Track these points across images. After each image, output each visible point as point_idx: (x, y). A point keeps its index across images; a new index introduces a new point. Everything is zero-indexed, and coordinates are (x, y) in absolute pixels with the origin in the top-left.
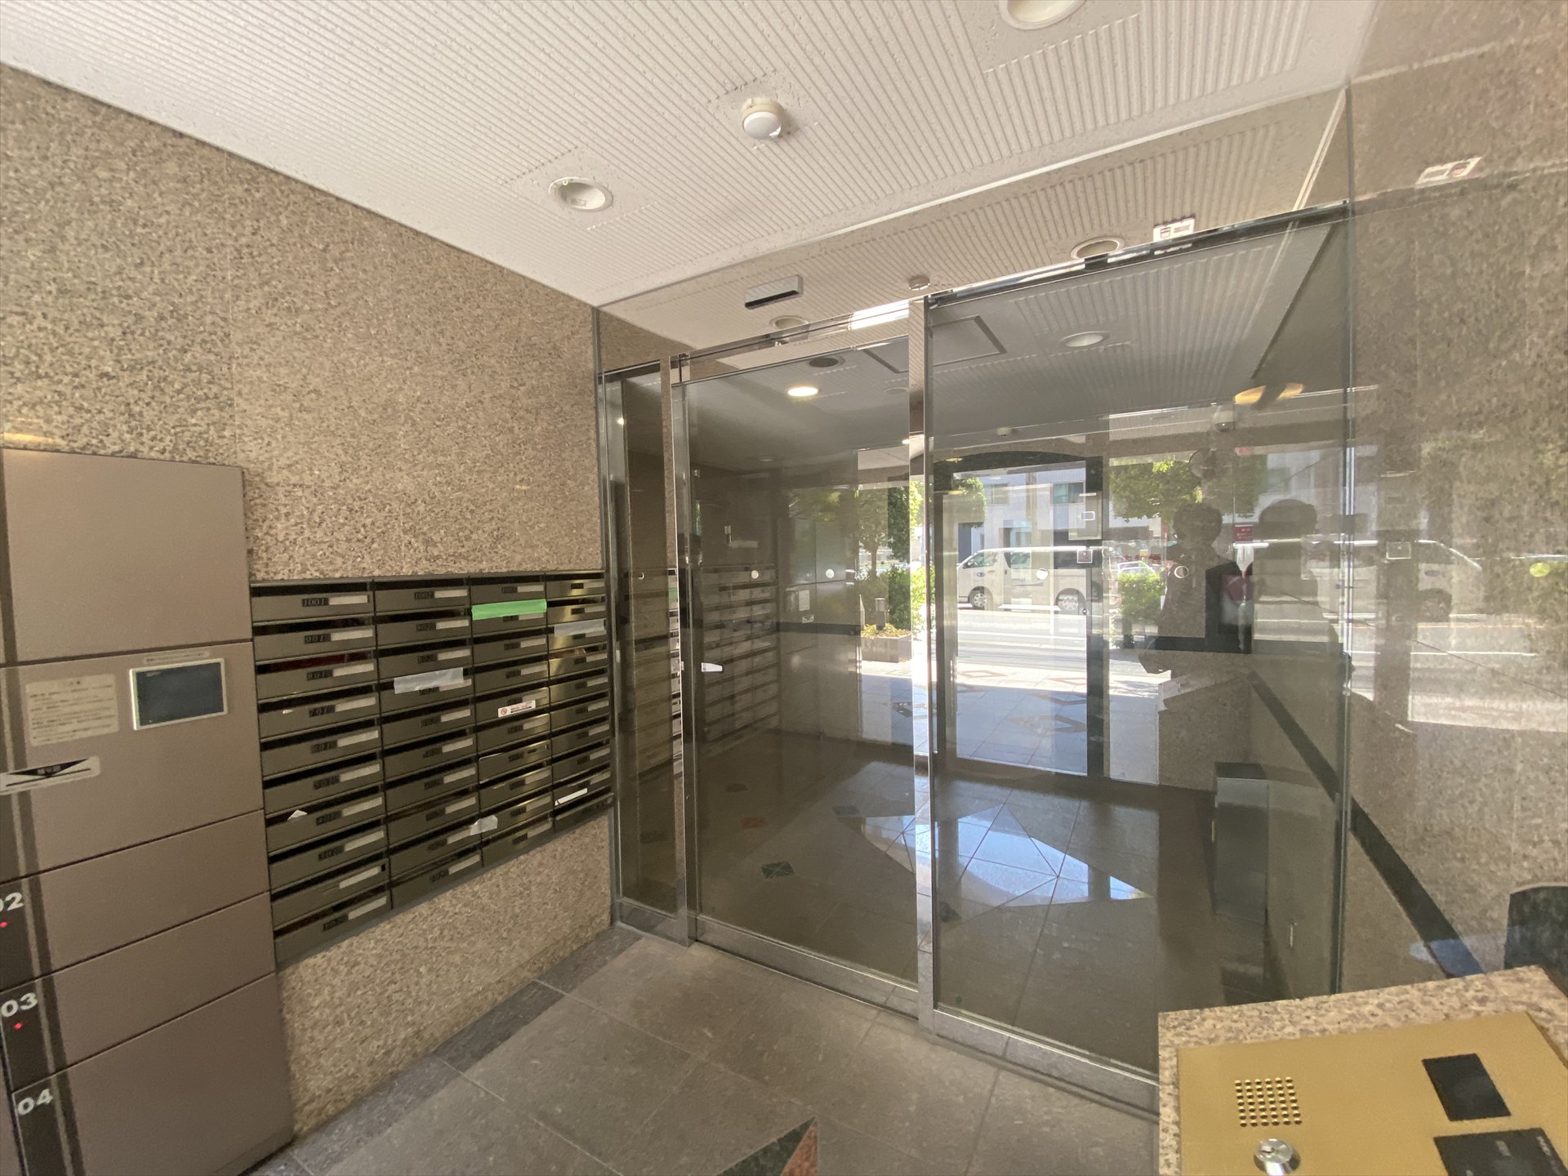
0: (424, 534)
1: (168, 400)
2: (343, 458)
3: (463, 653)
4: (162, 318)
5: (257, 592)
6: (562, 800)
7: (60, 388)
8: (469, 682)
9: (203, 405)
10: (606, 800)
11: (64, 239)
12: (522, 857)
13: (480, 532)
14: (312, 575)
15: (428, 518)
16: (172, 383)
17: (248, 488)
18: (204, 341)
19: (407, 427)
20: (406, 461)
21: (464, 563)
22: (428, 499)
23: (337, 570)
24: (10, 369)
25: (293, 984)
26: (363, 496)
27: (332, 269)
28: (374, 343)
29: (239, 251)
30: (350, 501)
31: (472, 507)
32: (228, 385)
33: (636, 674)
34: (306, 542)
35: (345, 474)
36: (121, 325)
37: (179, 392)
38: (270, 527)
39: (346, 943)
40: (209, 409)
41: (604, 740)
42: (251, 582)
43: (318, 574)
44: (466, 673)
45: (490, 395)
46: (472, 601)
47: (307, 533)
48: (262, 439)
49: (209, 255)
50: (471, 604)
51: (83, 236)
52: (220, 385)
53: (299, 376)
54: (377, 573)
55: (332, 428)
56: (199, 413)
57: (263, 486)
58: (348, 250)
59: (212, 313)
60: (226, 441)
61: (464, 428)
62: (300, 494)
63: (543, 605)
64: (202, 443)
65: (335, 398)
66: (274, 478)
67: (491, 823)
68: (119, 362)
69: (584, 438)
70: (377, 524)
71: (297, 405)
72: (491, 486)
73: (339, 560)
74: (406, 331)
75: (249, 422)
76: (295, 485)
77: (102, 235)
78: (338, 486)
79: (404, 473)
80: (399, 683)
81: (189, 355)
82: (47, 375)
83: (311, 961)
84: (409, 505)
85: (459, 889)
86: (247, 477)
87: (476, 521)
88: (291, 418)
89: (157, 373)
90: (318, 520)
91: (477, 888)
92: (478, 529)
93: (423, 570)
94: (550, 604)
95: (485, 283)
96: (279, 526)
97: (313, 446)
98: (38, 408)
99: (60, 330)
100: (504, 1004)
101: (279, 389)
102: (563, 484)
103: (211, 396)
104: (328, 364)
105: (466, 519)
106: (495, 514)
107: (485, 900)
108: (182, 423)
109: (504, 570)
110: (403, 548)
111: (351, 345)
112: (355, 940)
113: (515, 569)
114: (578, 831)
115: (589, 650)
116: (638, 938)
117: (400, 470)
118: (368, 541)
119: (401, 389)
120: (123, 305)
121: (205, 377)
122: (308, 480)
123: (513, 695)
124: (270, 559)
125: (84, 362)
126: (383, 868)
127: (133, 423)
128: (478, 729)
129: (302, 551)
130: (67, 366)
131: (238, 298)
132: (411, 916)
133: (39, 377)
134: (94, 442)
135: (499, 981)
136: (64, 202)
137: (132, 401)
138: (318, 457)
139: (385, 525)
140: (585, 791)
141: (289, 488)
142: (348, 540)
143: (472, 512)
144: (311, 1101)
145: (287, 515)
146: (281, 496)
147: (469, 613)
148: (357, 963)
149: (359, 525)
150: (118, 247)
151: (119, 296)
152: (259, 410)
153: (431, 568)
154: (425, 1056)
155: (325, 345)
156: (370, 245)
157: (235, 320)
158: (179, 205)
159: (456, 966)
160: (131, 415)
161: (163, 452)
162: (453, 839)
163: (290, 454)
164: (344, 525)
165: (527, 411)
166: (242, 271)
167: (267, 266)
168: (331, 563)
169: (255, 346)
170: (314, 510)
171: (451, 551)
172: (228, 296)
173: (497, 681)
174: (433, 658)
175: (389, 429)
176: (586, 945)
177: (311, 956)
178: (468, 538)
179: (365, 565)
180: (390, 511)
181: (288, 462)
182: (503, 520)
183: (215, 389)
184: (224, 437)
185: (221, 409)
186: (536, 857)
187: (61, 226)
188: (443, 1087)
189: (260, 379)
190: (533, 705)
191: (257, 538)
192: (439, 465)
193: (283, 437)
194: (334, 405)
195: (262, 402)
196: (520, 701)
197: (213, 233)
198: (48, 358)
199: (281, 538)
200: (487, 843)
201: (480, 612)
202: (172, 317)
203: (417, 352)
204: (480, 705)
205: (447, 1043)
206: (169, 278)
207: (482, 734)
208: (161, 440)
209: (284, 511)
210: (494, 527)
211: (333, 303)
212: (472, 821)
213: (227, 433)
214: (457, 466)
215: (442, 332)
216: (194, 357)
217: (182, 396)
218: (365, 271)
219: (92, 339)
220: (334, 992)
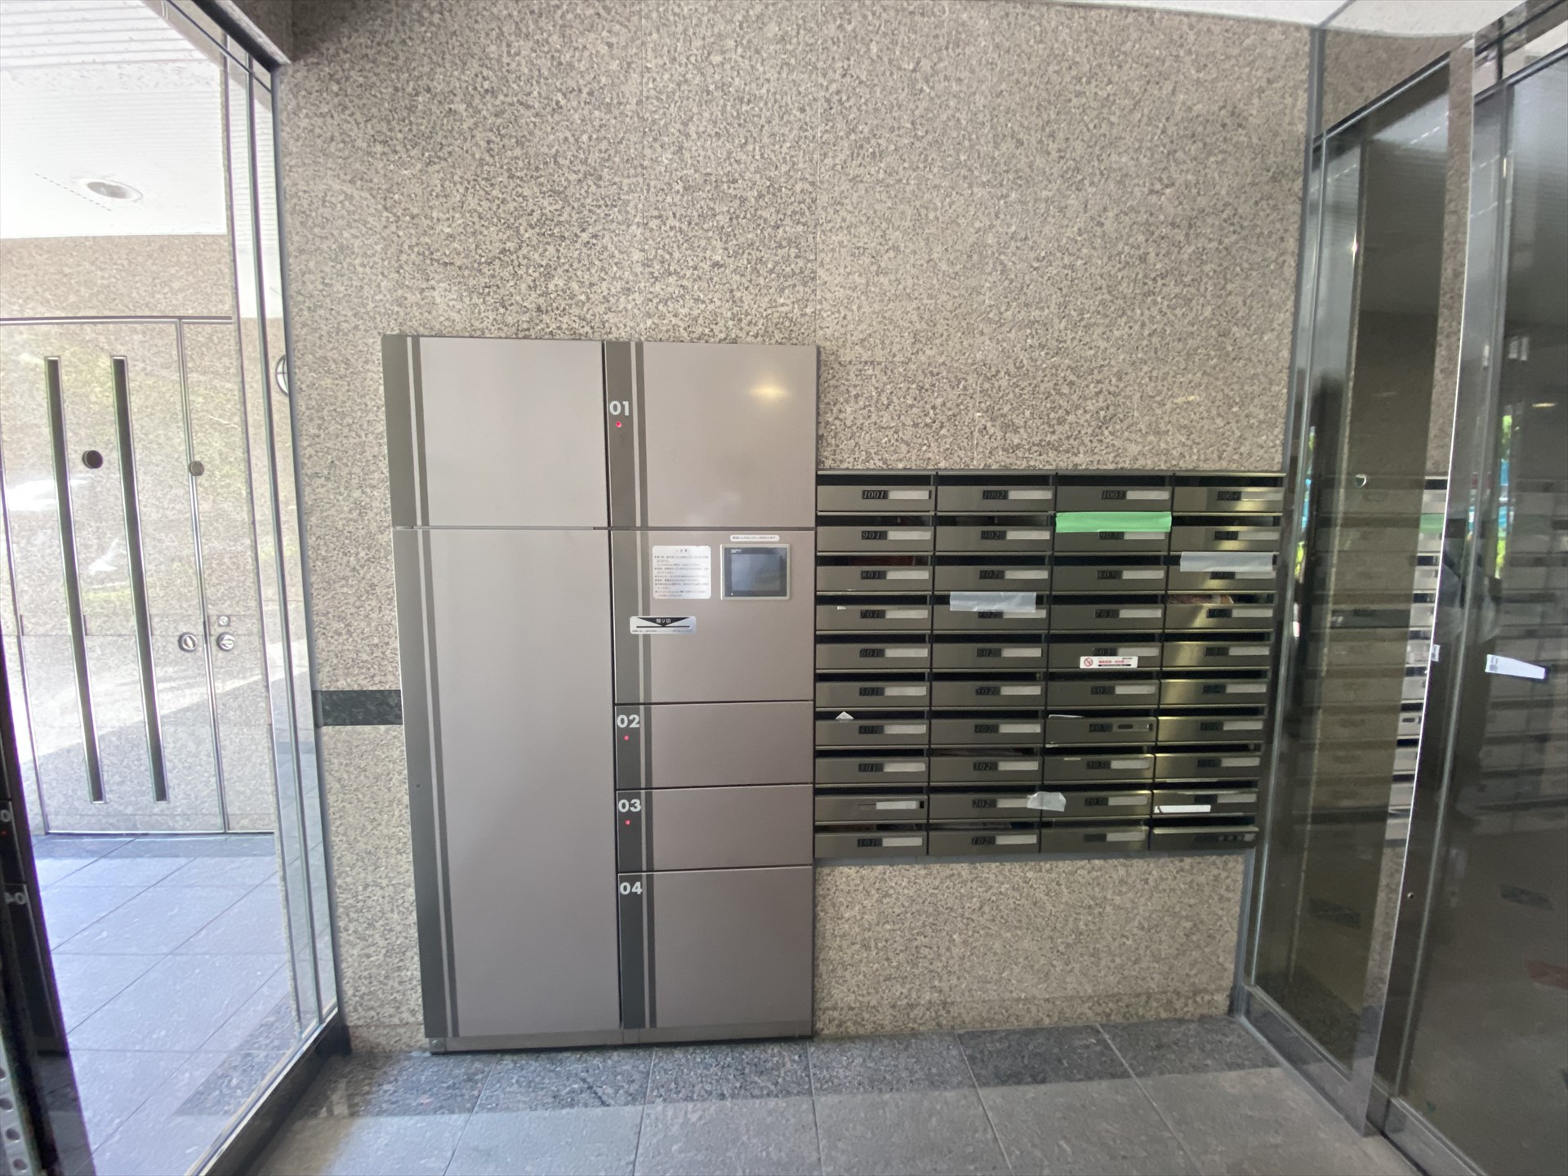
0: (1004, 416)
1: (762, 281)
2: (917, 325)
3: (1041, 574)
4: (761, 196)
5: (822, 480)
6: (1168, 809)
7: (685, 283)
8: (1043, 614)
9: (790, 282)
10: (1242, 834)
11: (688, 135)
12: (1097, 862)
13: (1080, 412)
14: (875, 465)
15: (1011, 396)
16: (765, 264)
17: (823, 369)
18: (795, 213)
19: (996, 276)
20: (990, 321)
21: (1052, 454)
22: (1013, 370)
23: (901, 460)
24: (650, 269)
25: (829, 886)
26: (935, 371)
27: (921, 90)
28: (964, 172)
29: (828, 101)
30: (921, 378)
31: (1072, 378)
32: (812, 257)
33: (1330, 655)
34: (873, 426)
35: (919, 346)
36: (728, 211)
37: (771, 271)
38: (840, 411)
39: (880, 868)
40: (795, 286)
41: (1251, 743)
42: (817, 469)
43: (881, 464)
44: (1039, 601)
45: (1116, 211)
46: (1056, 506)
47: (874, 418)
48: (839, 312)
49: (802, 116)
50: (1056, 510)
51: (701, 129)
52: (806, 258)
53: (879, 233)
54: (942, 465)
55: (908, 291)
56: (787, 291)
57: (836, 366)
58: (940, 60)
59: (803, 179)
60: (807, 318)
61: (1072, 267)
62: (870, 372)
63: (1165, 521)
64: (787, 324)
65: (915, 252)
66: (847, 355)
67: (1056, 802)
68: (726, 249)
69: (1272, 254)
70: (948, 405)
71: (875, 268)
72: (1103, 344)
73: (904, 448)
74: (1003, 147)
75: (828, 295)
76: (866, 363)
77: (715, 123)
78: (910, 360)
79: (986, 338)
80: (957, 598)
81: (781, 231)
82: (676, 272)
83: (846, 870)
84: (988, 379)
85: (1008, 866)
86: (823, 357)
87: (1075, 397)
88: (868, 284)
89: (755, 254)
90: (885, 402)
91: (1030, 874)
92: (1077, 407)
93: (997, 463)
94: (1177, 521)
95: (1123, 43)
96: (849, 410)
97: (886, 315)
98: (669, 303)
99: (685, 227)
100: (1049, 1031)
101: (858, 252)
102: (1224, 334)
103: (797, 271)
104: (909, 212)
105: (1061, 395)
106: (1105, 386)
107: (1040, 895)
108: (773, 304)
109: (1111, 467)
110: (976, 434)
111: (937, 182)
112: (888, 868)
113: (1127, 466)
114: (1188, 861)
115: (1240, 599)
116: (1272, 1063)
117: (982, 333)
118: (935, 426)
119: (991, 226)
120: (731, 191)
121: (793, 251)
122: (880, 355)
123: (1107, 642)
124: (837, 446)
125: (701, 254)
126: (922, 805)
127: (736, 309)
128: (1051, 677)
129: (868, 437)
130: (689, 259)
131: (825, 155)
132: (949, 872)
133: (670, 274)
134: (707, 331)
135: (1047, 1000)
136: (688, 99)
137: (735, 287)
138: (891, 328)
139: (958, 405)
140: (1206, 808)
141: (860, 367)
142: (916, 425)
143: (1072, 383)
144: (834, 1008)
145: (857, 396)
146: (852, 376)
147: (1052, 523)
148: (887, 895)
149: (928, 407)
150: (728, 131)
151: (728, 181)
152: (839, 279)
153: (1008, 461)
154: (949, 1034)
155: (908, 189)
156: (968, 44)
157: (822, 182)
158: (778, 69)
159: (995, 954)
160: (734, 302)
161: (756, 337)
162: (1006, 803)
163: (864, 326)
164: (912, 406)
165: (1173, 225)
166: (830, 124)
167: (855, 109)
168: (895, 452)
169: (838, 207)
170: (883, 391)
171: (1036, 439)
172: (816, 156)
173: (1082, 618)
174: (1000, 575)
175: (973, 282)
176: (1181, 1021)
177: (847, 865)
178: (1061, 421)
179: (930, 455)
180: (965, 388)
181: (861, 336)
182: (1115, 395)
183: (801, 263)
184: (805, 314)
185: (805, 284)
186: (1114, 870)
187: (685, 124)
188: (953, 1088)
189: (841, 243)
190: (1134, 663)
191: (827, 423)
192: (1031, 323)
193: (859, 308)
194: (912, 261)
195: (842, 270)
196: (1113, 653)
197: (806, 89)
198: (677, 255)
199: (849, 423)
200: (1048, 825)
201: (1067, 523)
202: (768, 193)
203: (1016, 171)
204: (1055, 647)
205: (974, 1035)
206: (768, 152)
207: (1055, 685)
208: (755, 324)
209: (854, 392)
210: (1101, 404)
211: (920, 133)
212: (1031, 790)
213: (808, 310)
214: (1056, 321)
215: (1052, 135)
216: (785, 232)
217: (773, 276)
218: (960, 80)
219: (707, 231)
220: (864, 913)
